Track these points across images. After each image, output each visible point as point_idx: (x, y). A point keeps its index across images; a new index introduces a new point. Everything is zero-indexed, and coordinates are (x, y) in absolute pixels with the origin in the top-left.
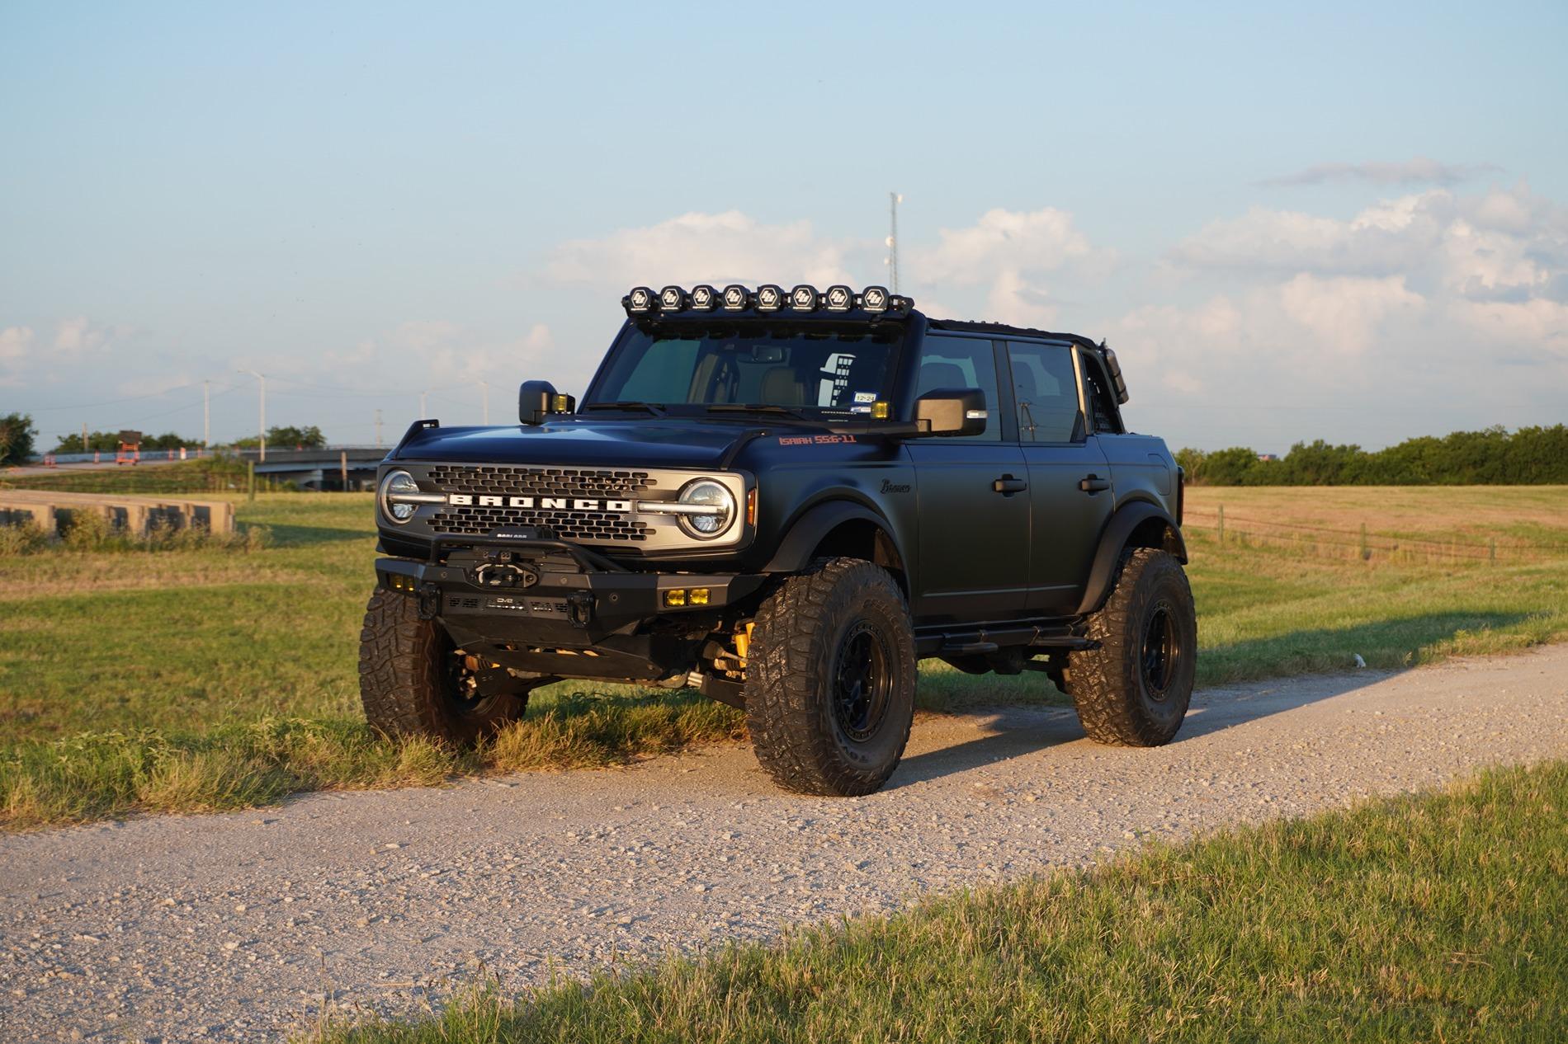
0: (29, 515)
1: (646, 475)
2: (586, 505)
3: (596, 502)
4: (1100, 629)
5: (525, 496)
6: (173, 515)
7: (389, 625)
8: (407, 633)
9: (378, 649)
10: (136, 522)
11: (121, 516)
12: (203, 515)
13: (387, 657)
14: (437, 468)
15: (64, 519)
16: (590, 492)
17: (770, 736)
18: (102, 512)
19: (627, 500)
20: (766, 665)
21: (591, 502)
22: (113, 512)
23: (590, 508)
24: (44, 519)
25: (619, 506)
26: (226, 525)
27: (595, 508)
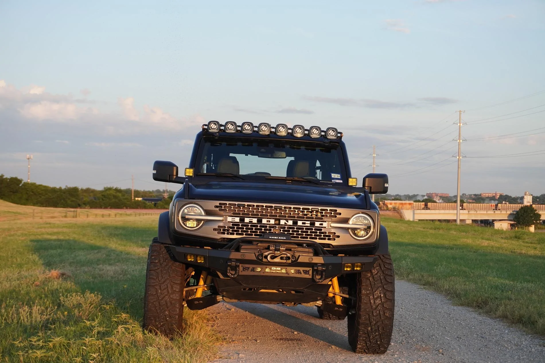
1: (336, 211)
2: (304, 223)
3: (309, 222)
5: (270, 219)
7: (166, 278)
8: (176, 282)
9: (161, 289)
13: (166, 293)
14: (220, 204)
16: (307, 218)
17: (372, 329)
19: (325, 222)
20: (374, 297)
21: (307, 222)
23: (306, 225)
25: (322, 224)
27: (309, 225)
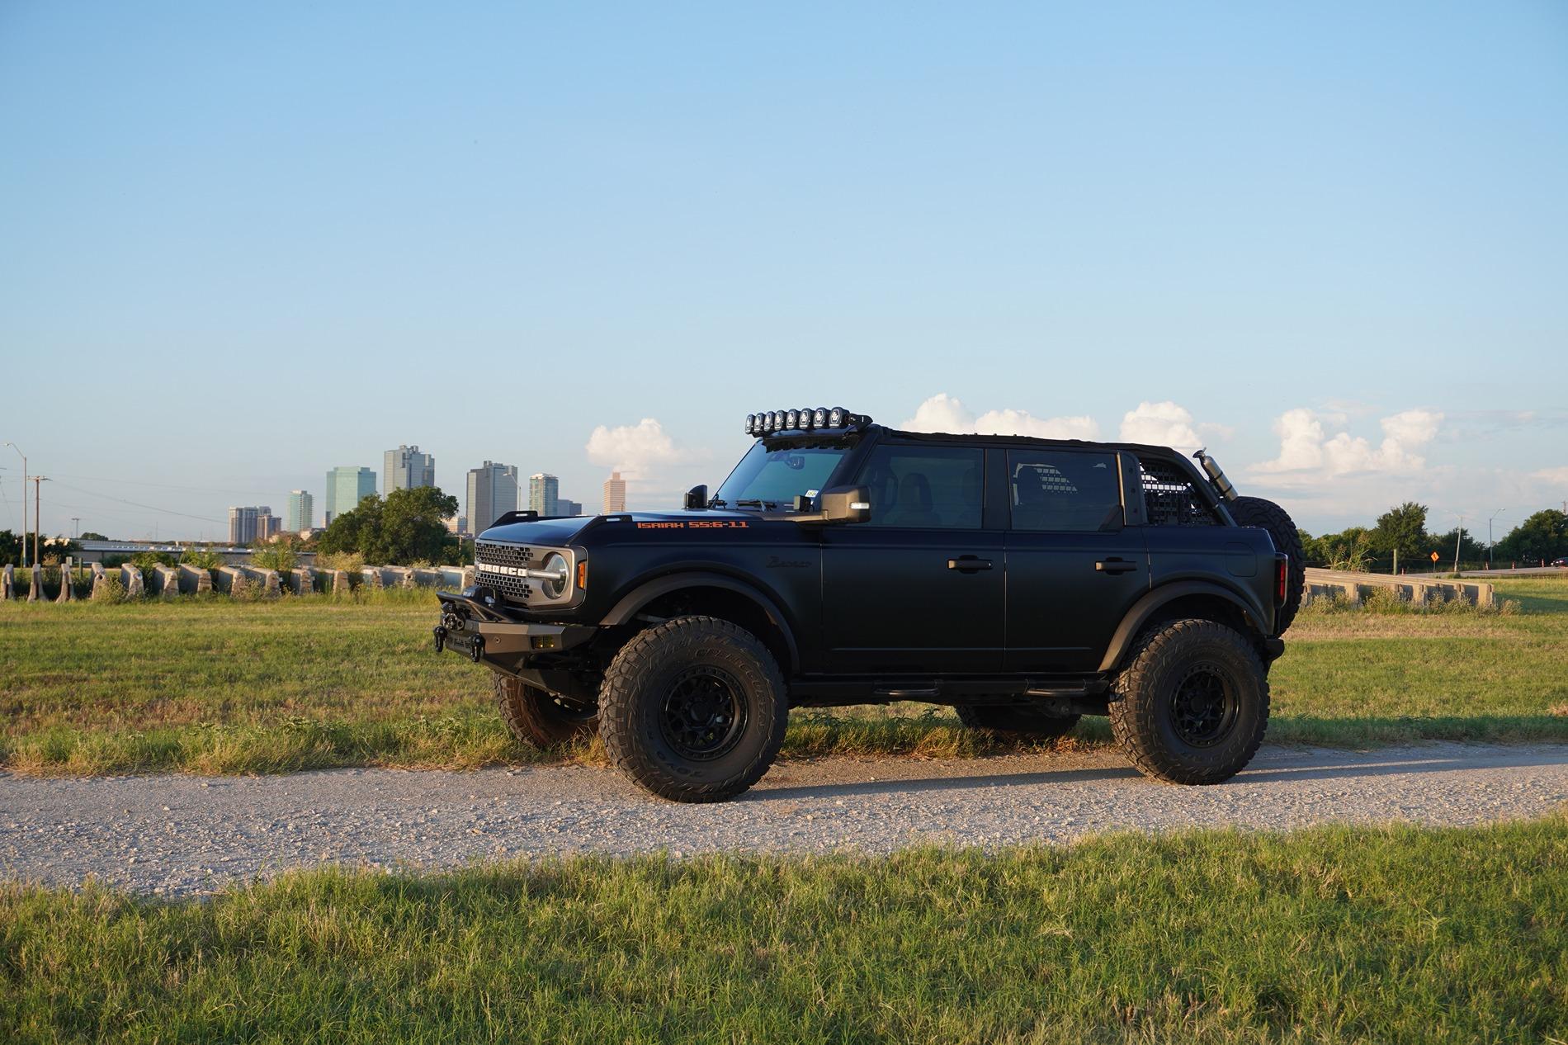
0: (1342, 589)
1: (529, 549)
3: (515, 570)
4: (1124, 685)
6: (1448, 593)
10: (1418, 596)
11: (1408, 592)
12: (1472, 594)
15: (1365, 593)
18: (1393, 588)
19: (525, 568)
22: (1401, 591)
24: (1351, 593)
25: (522, 572)
26: (1488, 599)
